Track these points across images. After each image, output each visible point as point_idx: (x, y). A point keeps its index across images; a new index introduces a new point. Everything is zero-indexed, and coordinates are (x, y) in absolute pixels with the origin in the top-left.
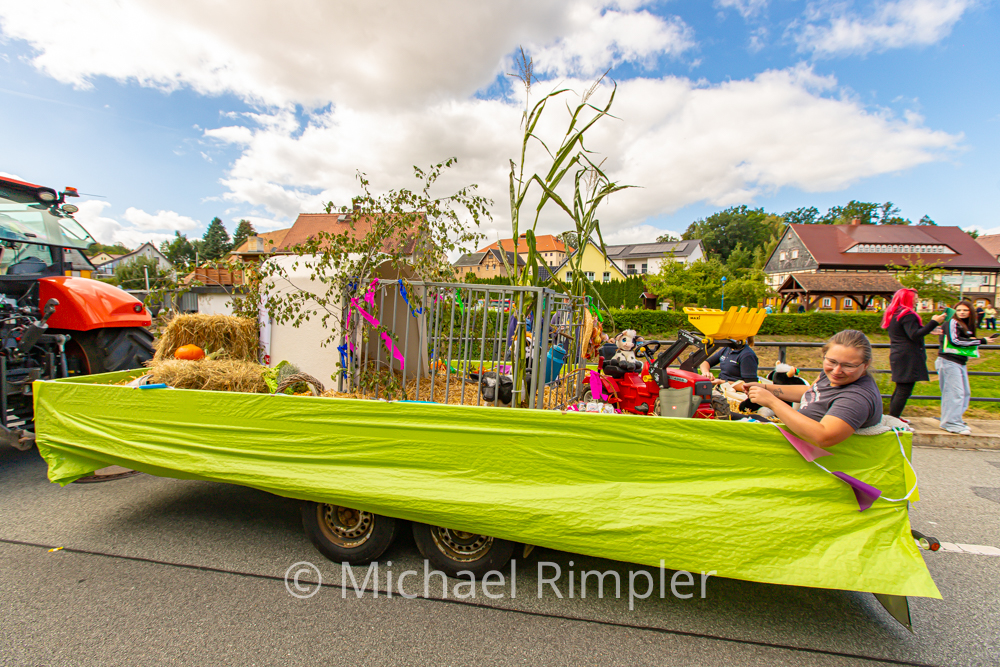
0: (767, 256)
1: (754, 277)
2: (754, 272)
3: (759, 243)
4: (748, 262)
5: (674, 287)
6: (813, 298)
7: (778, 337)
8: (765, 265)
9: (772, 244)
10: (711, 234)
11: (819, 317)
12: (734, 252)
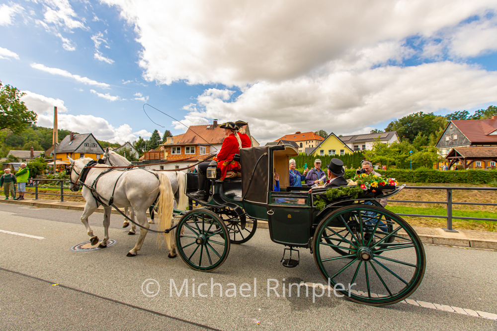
0: (437, 139)
1: (429, 150)
2: (430, 148)
3: (432, 131)
4: (427, 142)
5: (381, 157)
6: (469, 162)
7: (447, 184)
8: (437, 144)
9: (440, 132)
10: (402, 128)
11: (475, 173)
12: (417, 137)
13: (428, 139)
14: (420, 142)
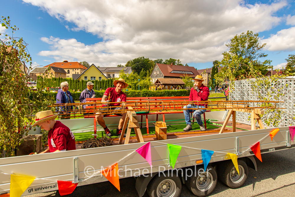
2: (148, 78)
3: (148, 69)
8: (150, 76)
9: (152, 69)
10: (134, 65)
13: (146, 73)
14: (143, 74)
